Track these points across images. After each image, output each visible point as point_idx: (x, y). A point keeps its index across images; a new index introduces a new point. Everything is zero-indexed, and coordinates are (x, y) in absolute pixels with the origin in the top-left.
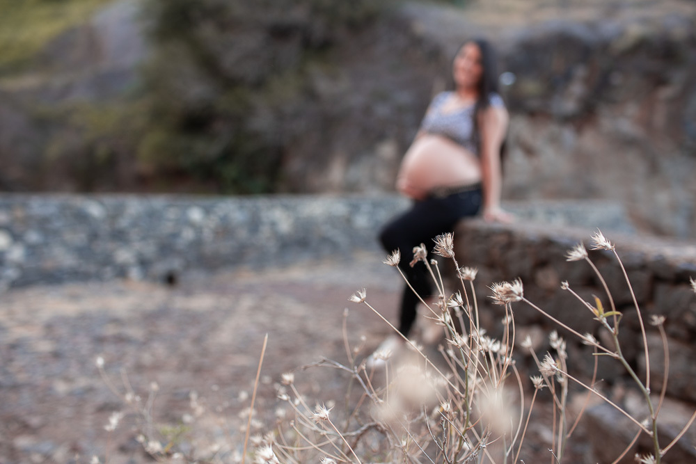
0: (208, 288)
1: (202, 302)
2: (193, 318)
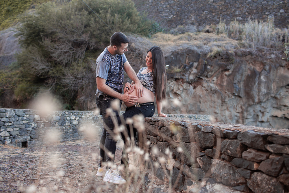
0: (41, 148)
1: (38, 154)
2: (33, 160)
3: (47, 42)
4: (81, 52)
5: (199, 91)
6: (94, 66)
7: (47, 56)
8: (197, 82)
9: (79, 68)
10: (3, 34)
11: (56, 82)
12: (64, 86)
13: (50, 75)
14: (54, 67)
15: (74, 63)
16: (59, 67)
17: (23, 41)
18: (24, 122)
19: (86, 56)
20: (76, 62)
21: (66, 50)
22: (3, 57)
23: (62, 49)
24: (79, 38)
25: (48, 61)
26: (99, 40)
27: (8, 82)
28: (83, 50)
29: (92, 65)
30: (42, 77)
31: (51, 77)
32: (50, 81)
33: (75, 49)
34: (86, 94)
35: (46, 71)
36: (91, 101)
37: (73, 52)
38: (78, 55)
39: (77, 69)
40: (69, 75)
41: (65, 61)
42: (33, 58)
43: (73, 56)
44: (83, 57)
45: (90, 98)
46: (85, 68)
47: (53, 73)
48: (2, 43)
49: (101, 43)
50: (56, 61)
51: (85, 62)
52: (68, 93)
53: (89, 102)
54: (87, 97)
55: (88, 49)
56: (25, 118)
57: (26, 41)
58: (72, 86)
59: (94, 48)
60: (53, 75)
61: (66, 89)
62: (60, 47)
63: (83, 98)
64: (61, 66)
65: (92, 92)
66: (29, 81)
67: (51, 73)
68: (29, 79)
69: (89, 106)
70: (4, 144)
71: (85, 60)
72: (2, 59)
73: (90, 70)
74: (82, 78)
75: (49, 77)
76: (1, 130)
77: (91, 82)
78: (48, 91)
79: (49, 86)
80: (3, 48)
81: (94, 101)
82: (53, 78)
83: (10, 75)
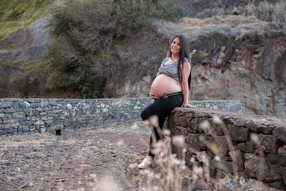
0: (74, 136)
1: (71, 142)
2: (67, 148)
3: (75, 31)
4: (108, 39)
5: (227, 75)
6: (121, 54)
7: (76, 45)
8: (225, 66)
9: (107, 56)
10: (34, 26)
11: (86, 70)
12: (93, 74)
13: (79, 63)
14: (83, 55)
15: (102, 51)
16: (88, 55)
17: (53, 31)
18: (57, 111)
19: (114, 43)
20: (104, 49)
21: (93, 39)
24: (106, 27)
25: (77, 50)
26: (126, 27)
27: (40, 71)
28: (110, 38)
29: (119, 52)
30: (72, 66)
31: (81, 65)
32: (80, 69)
33: (102, 37)
34: (115, 81)
35: (75, 60)
36: (119, 88)
37: (101, 40)
38: (105, 43)
39: (105, 57)
40: (98, 62)
41: (93, 49)
42: (63, 48)
43: (101, 45)
44: (110, 45)
45: (119, 84)
46: (112, 55)
47: (83, 62)
48: (34, 35)
49: (128, 30)
50: (84, 49)
51: (112, 50)
52: (97, 80)
53: (117, 89)
54: (115, 84)
55: (115, 36)
56: (58, 108)
57: (56, 31)
58: (100, 73)
59: (121, 36)
60: (82, 64)
61: (95, 77)
62: (88, 36)
63: (112, 85)
65: (120, 79)
66: (60, 70)
67: (80, 61)
68: (60, 68)
70: (40, 132)
71: (113, 48)
72: (34, 49)
73: (118, 57)
74: (110, 66)
75: (79, 66)
76: (37, 119)
77: (119, 69)
78: (78, 79)
79: (78, 74)
80: (35, 39)
81: (122, 88)
82: (83, 66)
83: (42, 65)
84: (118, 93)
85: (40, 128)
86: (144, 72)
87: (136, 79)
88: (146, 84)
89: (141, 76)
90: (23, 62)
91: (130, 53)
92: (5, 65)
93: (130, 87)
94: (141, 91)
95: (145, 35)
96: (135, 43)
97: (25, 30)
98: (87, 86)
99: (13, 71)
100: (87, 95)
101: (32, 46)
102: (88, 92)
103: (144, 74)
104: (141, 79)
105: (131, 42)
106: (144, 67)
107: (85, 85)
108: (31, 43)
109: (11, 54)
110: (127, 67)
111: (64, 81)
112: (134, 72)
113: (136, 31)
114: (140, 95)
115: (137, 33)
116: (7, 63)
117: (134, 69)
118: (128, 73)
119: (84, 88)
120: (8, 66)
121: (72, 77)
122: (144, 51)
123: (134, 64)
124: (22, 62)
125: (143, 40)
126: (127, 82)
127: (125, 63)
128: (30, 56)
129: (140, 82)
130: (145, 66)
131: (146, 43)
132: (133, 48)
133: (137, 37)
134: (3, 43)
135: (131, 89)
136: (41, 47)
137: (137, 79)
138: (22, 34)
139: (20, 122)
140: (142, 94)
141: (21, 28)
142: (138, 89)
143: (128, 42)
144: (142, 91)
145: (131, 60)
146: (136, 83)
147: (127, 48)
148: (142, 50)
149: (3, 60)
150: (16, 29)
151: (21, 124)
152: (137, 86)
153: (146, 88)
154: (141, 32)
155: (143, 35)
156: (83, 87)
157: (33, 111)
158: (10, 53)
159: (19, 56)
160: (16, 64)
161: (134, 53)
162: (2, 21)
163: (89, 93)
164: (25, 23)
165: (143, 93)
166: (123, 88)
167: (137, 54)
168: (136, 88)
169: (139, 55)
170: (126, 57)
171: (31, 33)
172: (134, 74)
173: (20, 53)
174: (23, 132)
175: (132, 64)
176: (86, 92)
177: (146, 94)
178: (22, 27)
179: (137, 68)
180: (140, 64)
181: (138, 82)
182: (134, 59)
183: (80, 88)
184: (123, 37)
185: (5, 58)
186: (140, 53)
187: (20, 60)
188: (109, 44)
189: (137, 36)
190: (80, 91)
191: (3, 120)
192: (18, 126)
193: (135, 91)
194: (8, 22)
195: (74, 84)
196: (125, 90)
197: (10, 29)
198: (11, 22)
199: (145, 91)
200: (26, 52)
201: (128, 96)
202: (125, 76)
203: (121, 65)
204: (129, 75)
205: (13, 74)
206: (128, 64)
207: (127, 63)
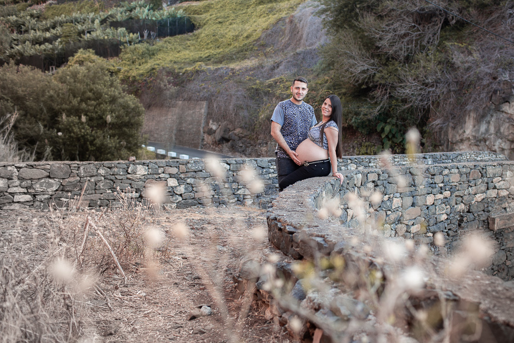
4: (432, 31)
6: (458, 58)
7: (370, 46)
9: (428, 65)
10: (303, 10)
11: (390, 93)
12: (404, 101)
13: (377, 81)
14: (386, 65)
15: (420, 56)
16: (393, 64)
17: (330, 22)
19: (443, 38)
20: (424, 52)
21: (403, 32)
22: (304, 53)
23: (395, 30)
24: (427, 6)
25: (373, 56)
26: (467, 4)
27: (310, 98)
28: (436, 27)
29: (454, 56)
30: (364, 87)
31: (380, 84)
32: (378, 93)
33: (421, 28)
34: (445, 114)
35: (370, 75)
36: (454, 128)
37: (419, 33)
38: (426, 39)
39: (424, 67)
40: (410, 79)
41: (403, 52)
42: (346, 53)
43: (419, 42)
44: (436, 42)
45: (453, 121)
46: (440, 63)
47: (383, 78)
48: (303, 27)
49: (470, 9)
50: (386, 53)
51: (440, 52)
52: (412, 113)
53: (450, 129)
54: (446, 119)
55: (446, 23)
57: (335, 21)
58: (417, 99)
59: (458, 22)
60: (383, 82)
61: (407, 106)
62: (392, 27)
63: (438, 121)
64: (396, 63)
65: (456, 110)
66: (344, 94)
67: (379, 78)
68: (344, 91)
69: (450, 136)
70: (244, 205)
71: (441, 48)
72: (301, 56)
73: (450, 66)
74: (435, 84)
75: (376, 86)
76: (239, 187)
77: (453, 91)
78: (376, 111)
79: (376, 103)
80: (304, 36)
81: (459, 128)
82: (384, 85)
83: (314, 86)
84: (452, 139)
85: (244, 199)
86: (504, 96)
87: (487, 109)
88: (508, 118)
89: (497, 104)
90: (282, 81)
91: (476, 56)
92: (253, 88)
93: (474, 126)
94: (498, 134)
95: (507, 16)
96: (487, 34)
97: (287, 20)
98: (393, 125)
99: (265, 99)
100: (393, 142)
101: (298, 51)
102: (394, 136)
103: (504, 98)
104: (498, 109)
105: (479, 33)
106: (504, 84)
107: (389, 123)
108: (298, 43)
109: (263, 67)
110: (469, 86)
111: (350, 115)
112: (483, 95)
113: (488, 11)
114: (495, 141)
115: (491, 13)
116: (255, 84)
117: (483, 89)
118: (470, 98)
119: (387, 128)
120: (257, 90)
121: (364, 109)
122: (504, 51)
123: (482, 79)
124: (280, 82)
125: (503, 29)
126: (469, 116)
127: (465, 77)
128: (295, 70)
129: (494, 115)
130: (506, 82)
131: (509, 34)
132: (482, 45)
133: (490, 23)
134: (251, 47)
135: (478, 130)
136: (314, 50)
137: (490, 109)
138: (283, 28)
139: (215, 191)
140: (500, 141)
141: (281, 16)
142: (492, 130)
143: (472, 33)
144: (501, 133)
145: (478, 70)
146: (488, 118)
147: (470, 47)
148: (501, 48)
149: (250, 80)
150: (272, 18)
151: (217, 192)
152: (489, 123)
153: (508, 128)
154: (500, 12)
155: (503, 17)
156: (385, 126)
157: (233, 175)
158: (261, 66)
159: (276, 71)
160: (270, 86)
161: (483, 57)
162: (251, 5)
163: (397, 138)
164: (288, 6)
165: (501, 139)
166: (462, 128)
167: (489, 59)
168: (488, 127)
169: (494, 59)
170: (466, 65)
171: (298, 25)
172: (482, 99)
173: (278, 65)
174: (220, 204)
175: (479, 79)
176: (390, 136)
177: (508, 140)
178: (283, 15)
179: (488, 85)
180: (495, 78)
181: (492, 116)
182: (484, 69)
183: (379, 129)
184: (461, 25)
185: (252, 75)
186: (497, 55)
187: (277, 78)
188: (434, 40)
189: (492, 21)
190: (379, 134)
191: (193, 187)
192: (213, 196)
193: (485, 134)
194: (261, 6)
195: (369, 120)
196: (464, 132)
197: (264, 19)
198: (265, 5)
199: (506, 133)
200: (289, 62)
201: (470, 145)
202: (465, 104)
203: (457, 82)
204: (473, 102)
205: (266, 105)
206: (471, 79)
207: (469, 77)
